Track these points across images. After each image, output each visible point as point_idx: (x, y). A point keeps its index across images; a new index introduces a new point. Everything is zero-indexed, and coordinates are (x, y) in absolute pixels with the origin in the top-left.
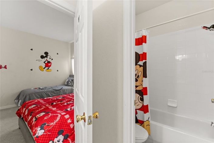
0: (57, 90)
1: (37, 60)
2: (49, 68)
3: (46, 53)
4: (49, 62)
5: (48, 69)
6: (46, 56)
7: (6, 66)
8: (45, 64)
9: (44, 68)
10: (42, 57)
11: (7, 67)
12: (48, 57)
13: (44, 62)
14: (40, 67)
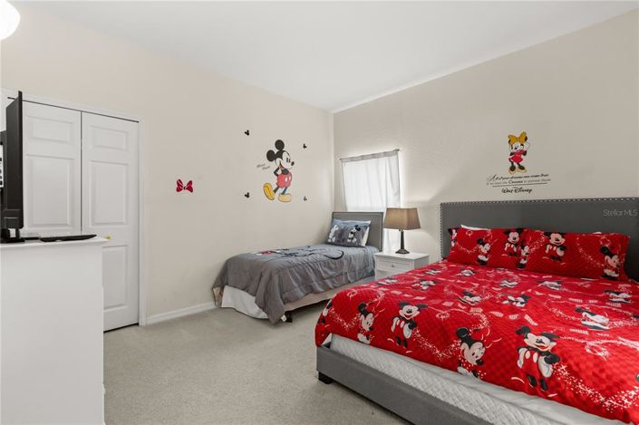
0: (334, 259)
1: (258, 166)
2: (285, 190)
3: (280, 144)
4: (285, 172)
5: (283, 193)
6: (280, 155)
7: (190, 183)
8: (276, 177)
9: (275, 191)
10: (271, 156)
11: (193, 186)
12: (285, 155)
13: (275, 173)
14: (266, 186)
